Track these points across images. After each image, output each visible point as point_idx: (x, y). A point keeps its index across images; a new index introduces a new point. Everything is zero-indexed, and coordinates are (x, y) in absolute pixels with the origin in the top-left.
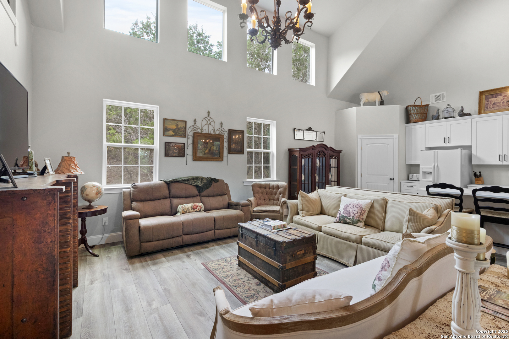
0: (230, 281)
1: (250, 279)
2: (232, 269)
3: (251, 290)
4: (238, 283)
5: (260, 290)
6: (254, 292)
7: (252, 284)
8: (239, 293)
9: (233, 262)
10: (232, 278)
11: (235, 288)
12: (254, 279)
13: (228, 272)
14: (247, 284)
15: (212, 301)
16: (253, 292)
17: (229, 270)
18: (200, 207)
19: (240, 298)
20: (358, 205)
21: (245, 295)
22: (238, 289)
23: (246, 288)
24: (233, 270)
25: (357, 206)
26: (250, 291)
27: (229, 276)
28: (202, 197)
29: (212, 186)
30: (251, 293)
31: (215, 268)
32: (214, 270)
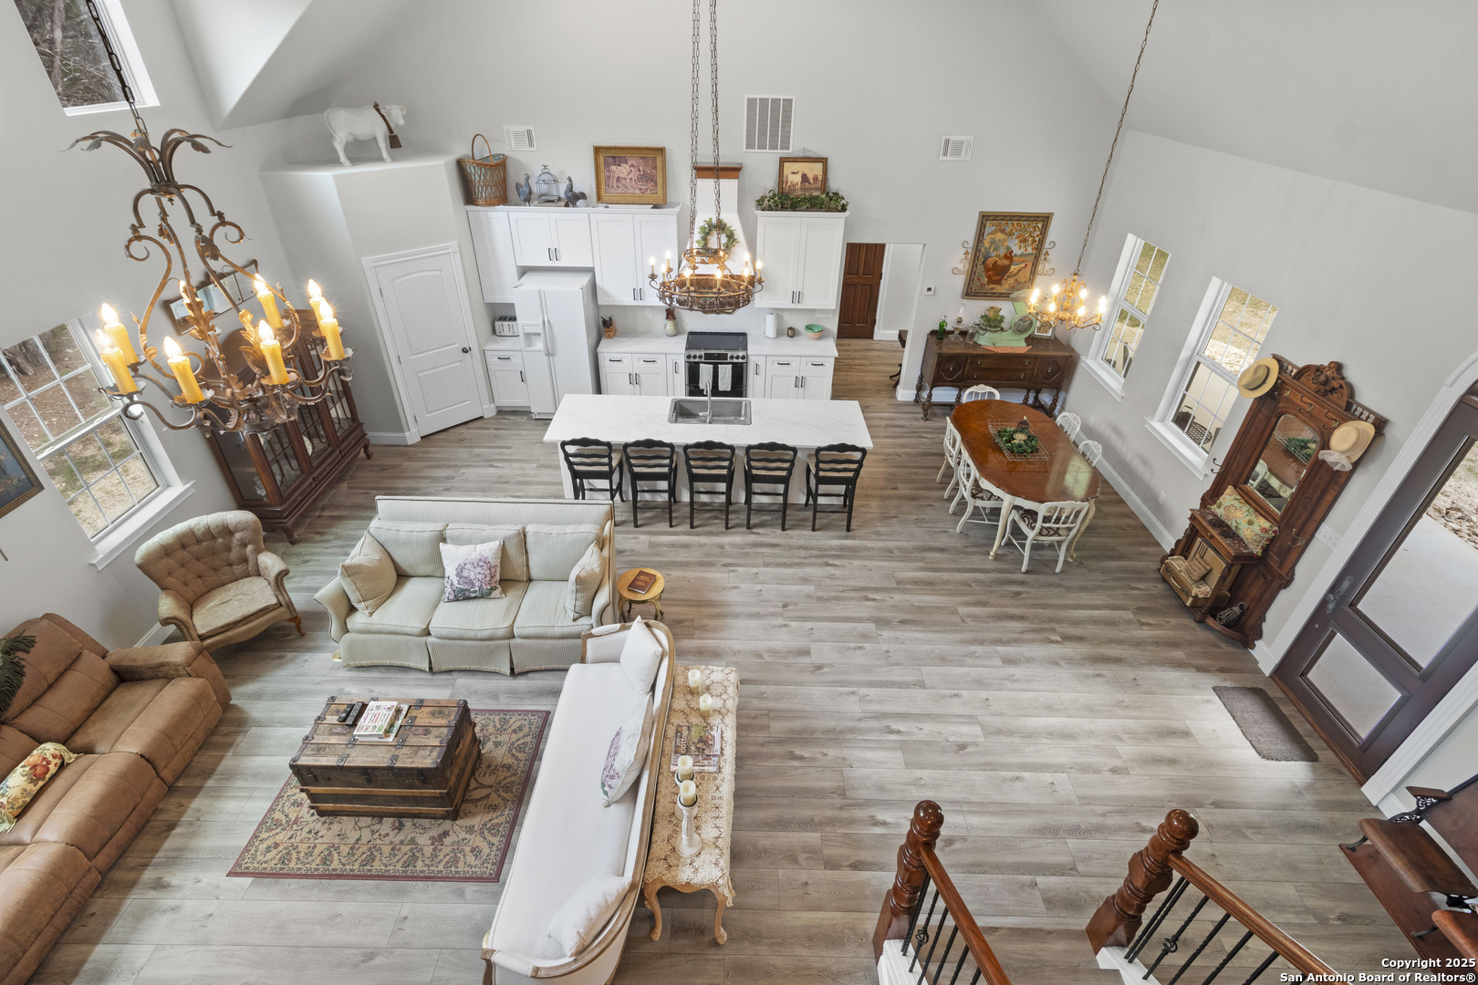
0: (343, 860)
1: (375, 828)
2: (316, 833)
3: (398, 847)
4: (363, 853)
5: (413, 835)
6: (408, 847)
7: (388, 835)
8: (386, 871)
9: (295, 815)
10: (339, 853)
11: (369, 867)
12: (380, 822)
13: (315, 847)
14: (378, 841)
15: (357, 922)
16: (406, 849)
17: (311, 841)
18: (54, 757)
19: (398, 877)
20: (480, 560)
21: (400, 864)
22: (377, 864)
23: (386, 850)
24: (320, 834)
25: (481, 564)
26: (399, 850)
27: (329, 855)
28: (16, 721)
29: (25, 670)
30: (403, 852)
31: (276, 862)
32: (281, 869)
